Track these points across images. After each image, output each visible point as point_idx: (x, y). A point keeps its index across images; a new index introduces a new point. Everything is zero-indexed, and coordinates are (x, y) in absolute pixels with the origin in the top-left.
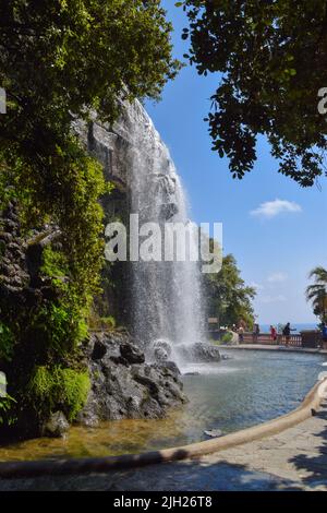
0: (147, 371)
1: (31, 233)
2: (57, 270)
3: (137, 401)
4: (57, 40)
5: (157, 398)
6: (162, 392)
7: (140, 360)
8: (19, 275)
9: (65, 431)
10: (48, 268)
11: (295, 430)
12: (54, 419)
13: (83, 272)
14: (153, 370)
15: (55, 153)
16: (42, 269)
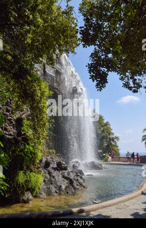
0: (68, 174)
1: (17, 112)
2: (29, 129)
3: (63, 187)
4: (28, 31)
5: (73, 186)
6: (75, 183)
7: (65, 169)
8: (12, 131)
9: (31, 200)
10: (25, 128)
11: (134, 201)
12: (26, 195)
13: (40, 130)
14: (71, 173)
15: (27, 79)
16: (22, 128)
